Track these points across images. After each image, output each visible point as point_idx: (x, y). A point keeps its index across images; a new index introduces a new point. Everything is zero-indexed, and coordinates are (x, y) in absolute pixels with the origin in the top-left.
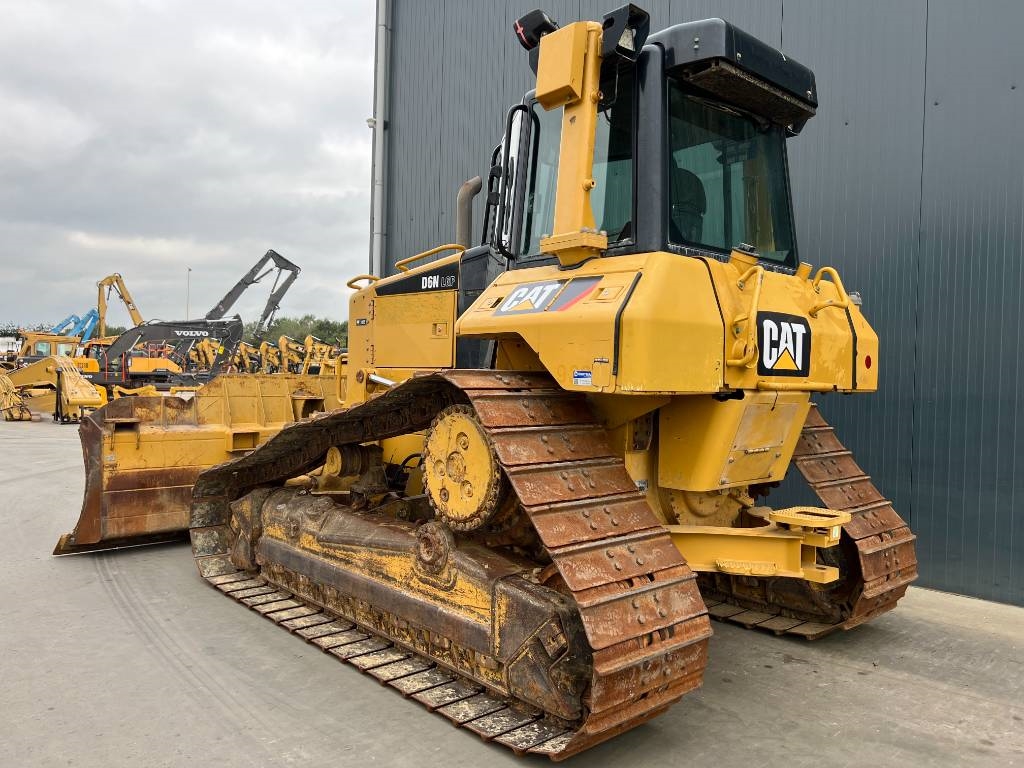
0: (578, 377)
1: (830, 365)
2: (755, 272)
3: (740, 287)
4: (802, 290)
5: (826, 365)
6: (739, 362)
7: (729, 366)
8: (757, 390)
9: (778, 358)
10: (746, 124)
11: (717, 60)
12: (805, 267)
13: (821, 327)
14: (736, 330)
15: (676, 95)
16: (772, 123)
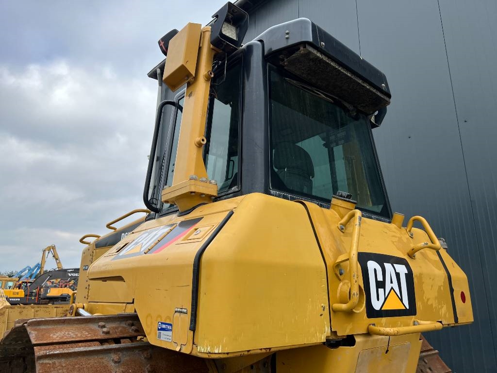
0: (162, 329)
1: (433, 302)
2: (353, 215)
3: (341, 229)
4: (398, 235)
5: (430, 303)
6: (344, 306)
7: (335, 311)
8: (369, 334)
9: (386, 299)
10: (338, 109)
11: (304, 43)
12: (398, 217)
13: (421, 267)
14: (338, 271)
15: (276, 78)
16: (359, 112)
